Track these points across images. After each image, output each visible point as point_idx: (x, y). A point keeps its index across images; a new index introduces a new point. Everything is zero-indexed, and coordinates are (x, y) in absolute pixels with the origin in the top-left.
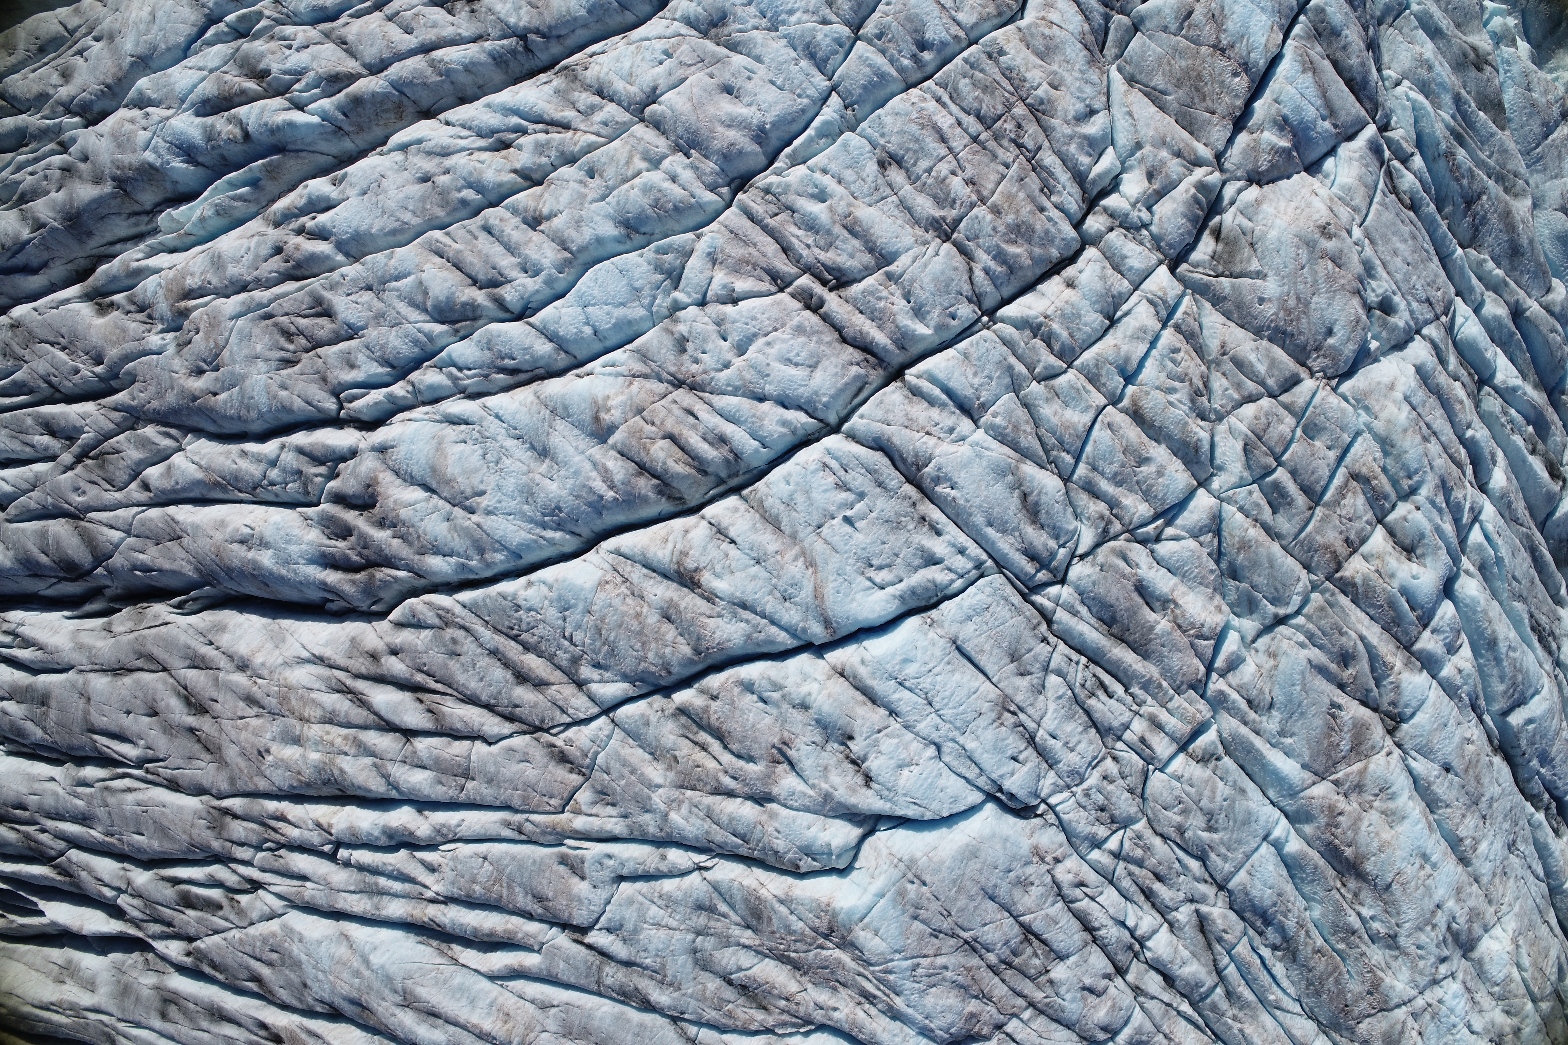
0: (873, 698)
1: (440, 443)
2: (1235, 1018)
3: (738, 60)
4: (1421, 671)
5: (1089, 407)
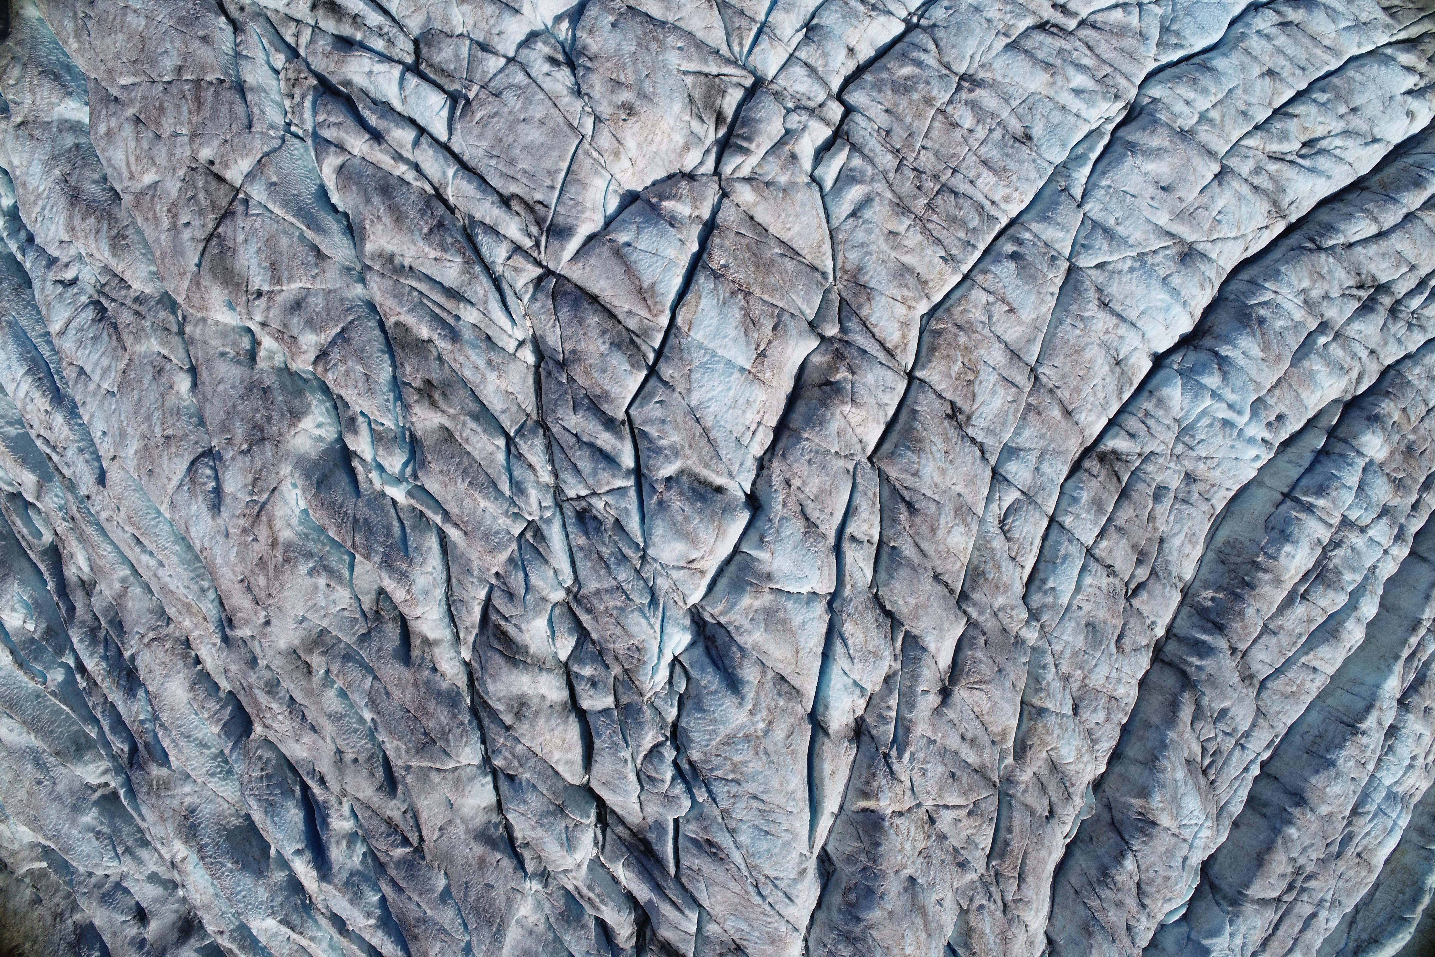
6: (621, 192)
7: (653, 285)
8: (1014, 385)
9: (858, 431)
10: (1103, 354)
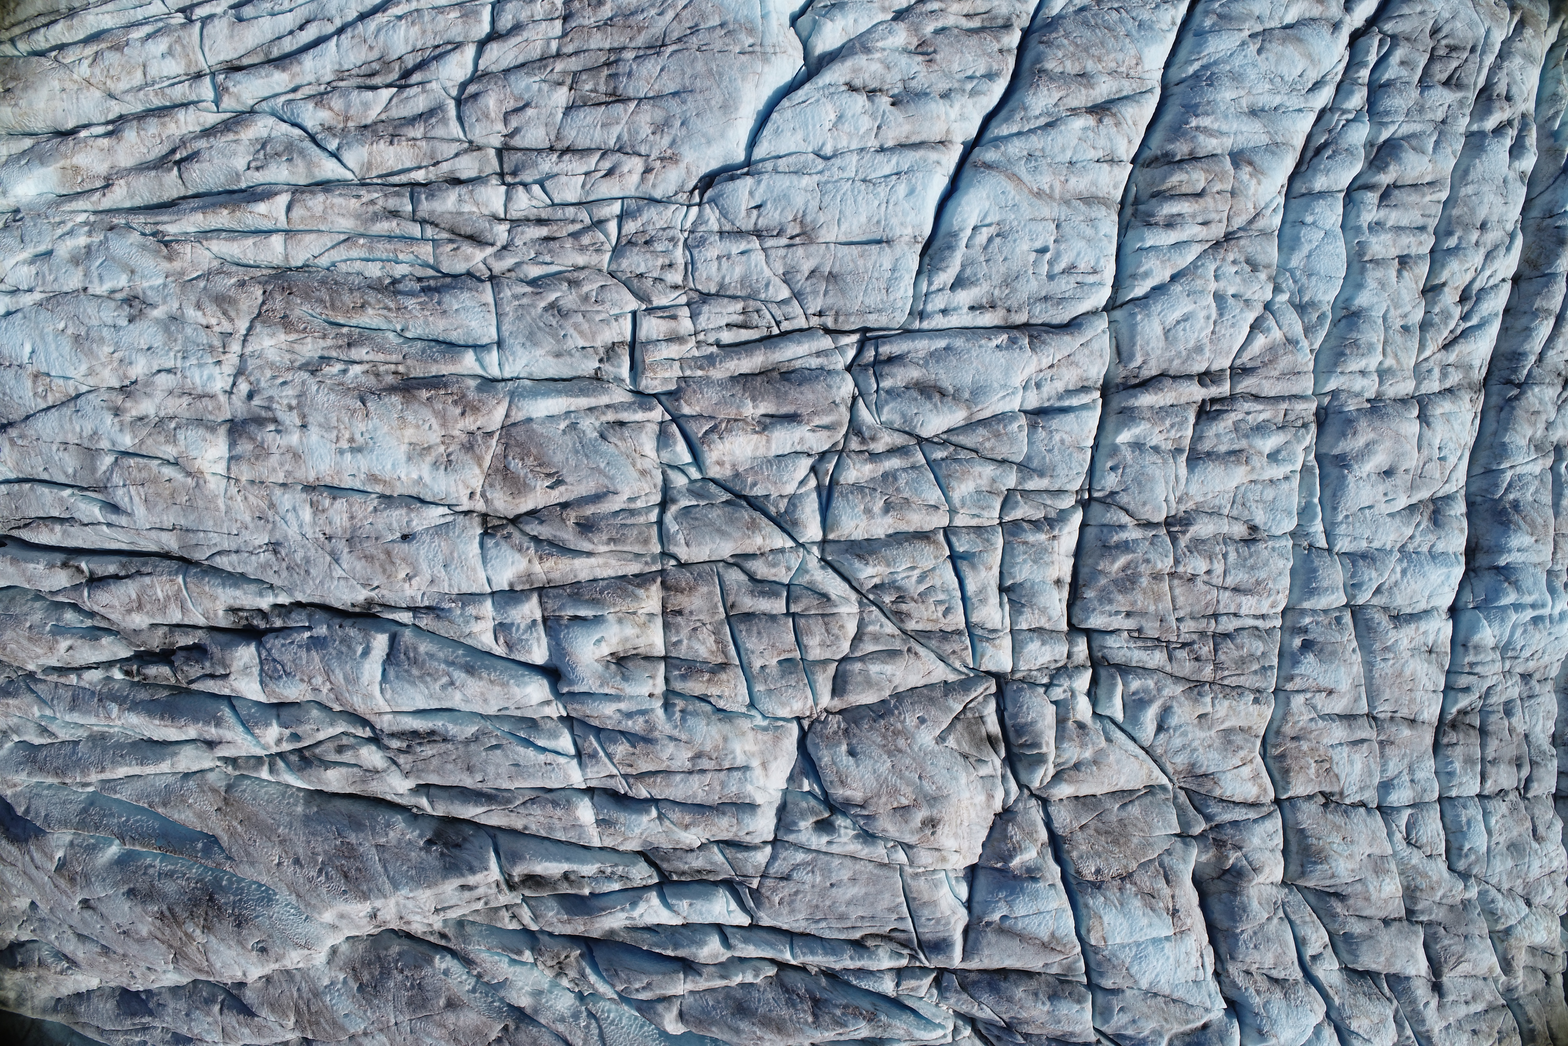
0: (902, 146)
1: (1312, 61)
2: (372, 202)
3: (1403, 502)
4: (511, 585)
5: (963, 505)
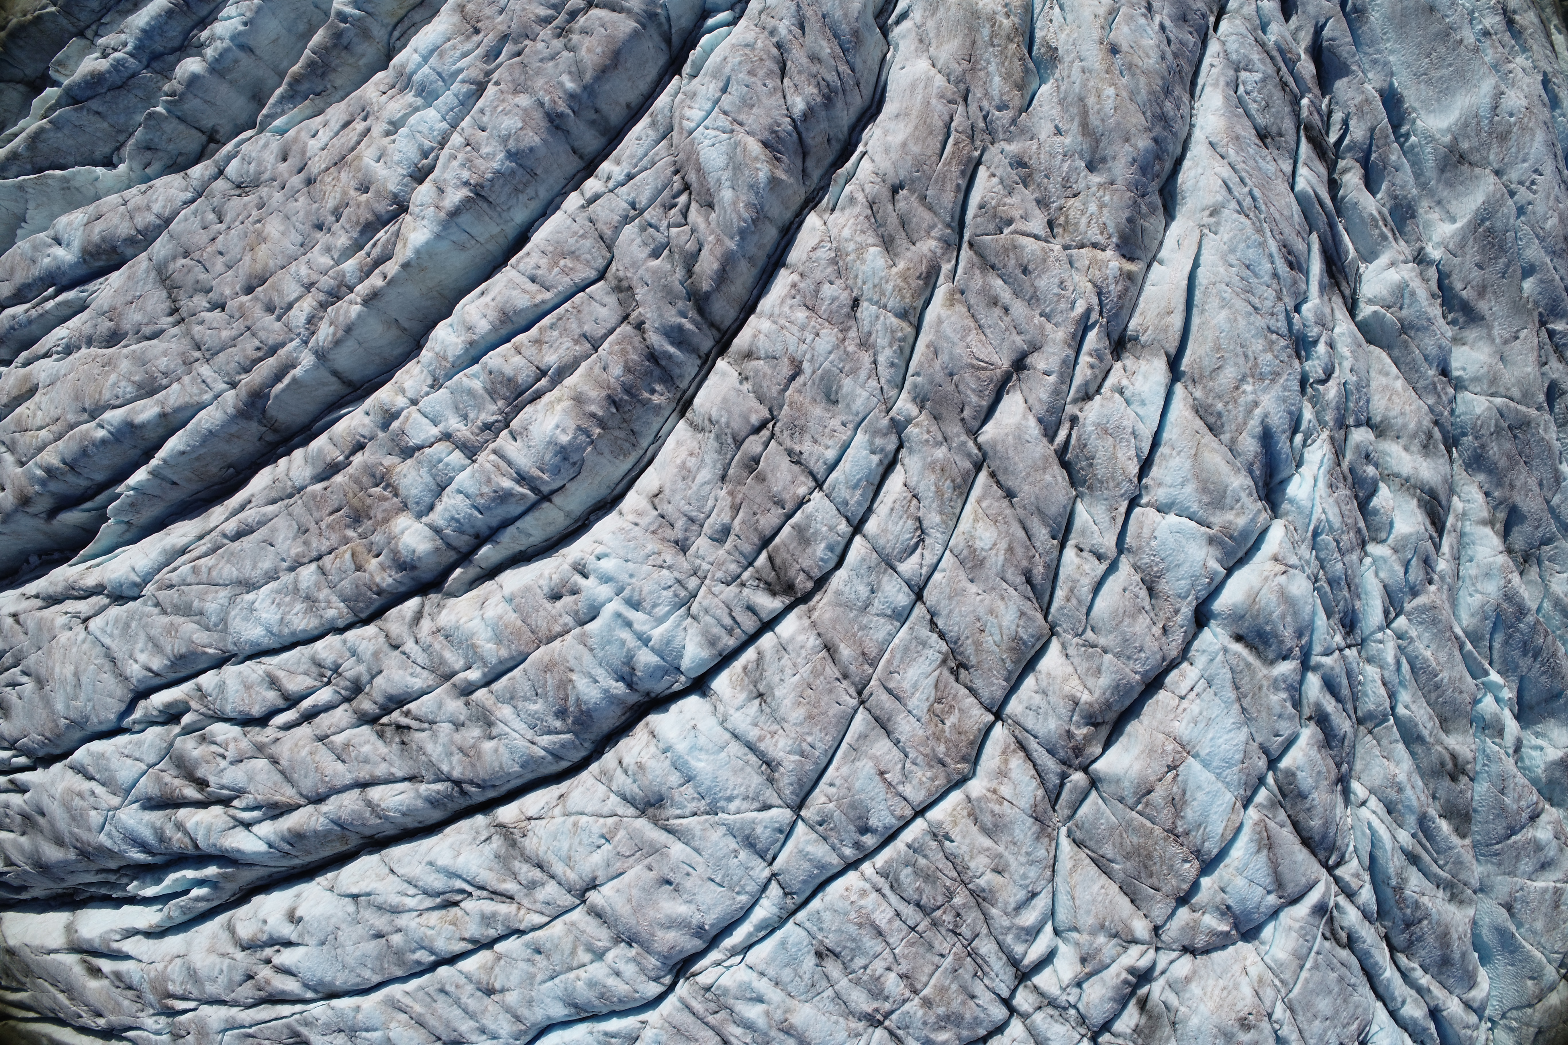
6: (1257, 942)
7: (1259, 851)
8: (889, 691)
9: (1070, 669)
10: (782, 710)
